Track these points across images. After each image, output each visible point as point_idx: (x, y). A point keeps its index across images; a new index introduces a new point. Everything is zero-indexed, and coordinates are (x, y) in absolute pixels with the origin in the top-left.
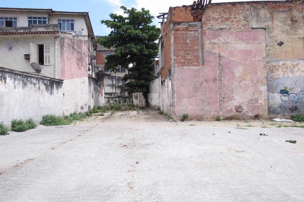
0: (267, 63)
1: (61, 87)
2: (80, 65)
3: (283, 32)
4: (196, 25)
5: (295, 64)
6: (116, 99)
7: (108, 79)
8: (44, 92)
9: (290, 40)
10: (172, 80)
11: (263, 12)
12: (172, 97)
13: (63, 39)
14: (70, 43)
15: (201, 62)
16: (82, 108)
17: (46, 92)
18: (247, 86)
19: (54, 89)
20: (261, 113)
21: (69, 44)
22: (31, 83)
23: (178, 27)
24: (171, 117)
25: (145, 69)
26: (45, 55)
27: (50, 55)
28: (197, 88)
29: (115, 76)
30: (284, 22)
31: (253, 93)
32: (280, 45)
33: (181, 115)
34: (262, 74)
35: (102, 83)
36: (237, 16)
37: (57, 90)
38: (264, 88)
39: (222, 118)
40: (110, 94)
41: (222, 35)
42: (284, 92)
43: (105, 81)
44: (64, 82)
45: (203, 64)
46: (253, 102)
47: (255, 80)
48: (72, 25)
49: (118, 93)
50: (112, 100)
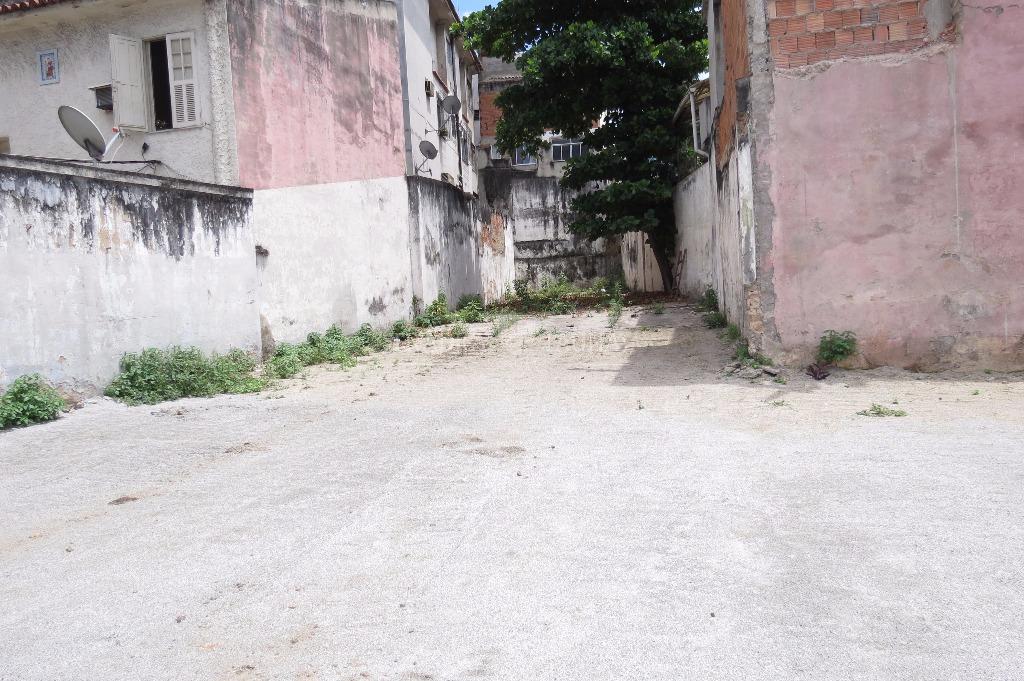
1: (241, 219)
2: (358, 127)
6: (558, 263)
7: (528, 189)
8: (127, 242)
10: (753, 146)
12: (757, 241)
13: (247, 5)
14: (294, 28)
15: (936, 21)
16: (377, 307)
17: (140, 245)
19: (191, 230)
21: (285, 30)
22: (25, 202)
24: (752, 349)
25: (652, 128)
26: (173, 83)
27: (194, 81)
28: (911, 181)
29: (554, 177)
33: (813, 340)
35: (506, 207)
37: (216, 232)
40: (536, 245)
43: (515, 199)
44: (256, 196)
45: (951, 30)
49: (564, 240)
50: (543, 268)
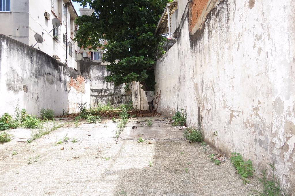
7: (97, 69)
35: (88, 75)
40: (100, 91)
43: (92, 72)
49: (111, 89)
50: (102, 99)
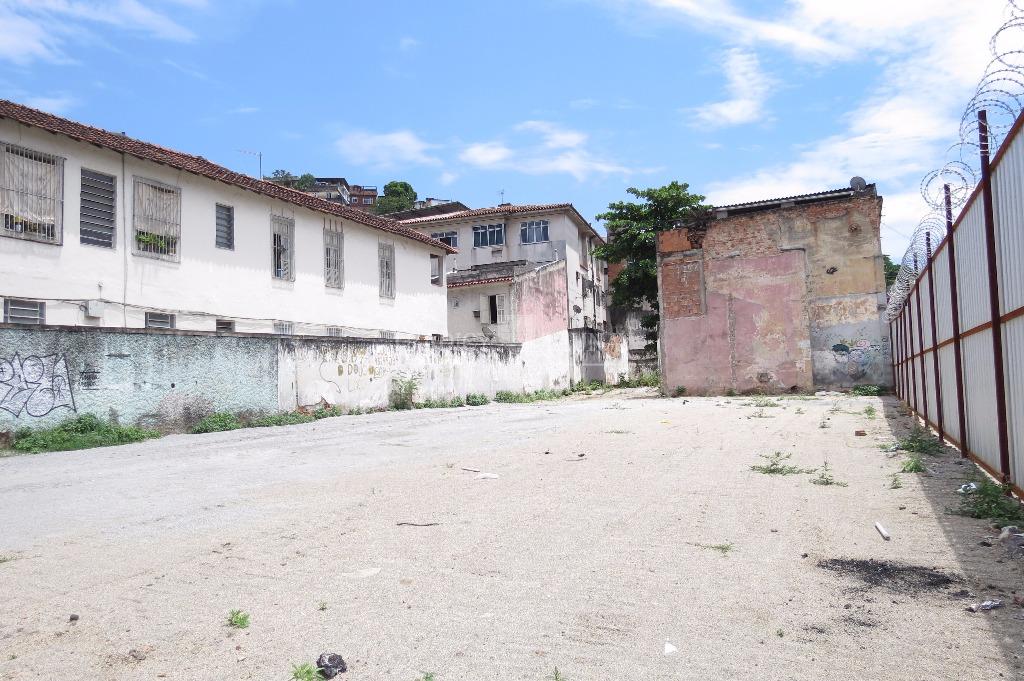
0: (810, 303)
1: (519, 353)
2: (551, 314)
3: (835, 251)
4: (693, 255)
5: (859, 301)
7: (636, 318)
8: (498, 361)
9: (848, 263)
10: (661, 339)
11: (801, 223)
12: (662, 363)
13: (520, 284)
14: (532, 286)
15: (704, 309)
16: (556, 383)
18: (777, 342)
19: (509, 357)
20: (800, 384)
21: (530, 287)
22: (483, 353)
23: (666, 260)
24: (662, 391)
26: (498, 309)
27: (504, 309)
28: (698, 348)
30: (836, 236)
31: (788, 353)
32: (832, 273)
33: (675, 388)
34: (801, 321)
35: (623, 329)
36: (756, 234)
37: (514, 357)
38: (805, 344)
39: (736, 392)
40: (642, 352)
41: (733, 267)
42: (840, 348)
43: (628, 323)
44: (523, 346)
45: (706, 313)
46: (787, 366)
47: (789, 331)
48: (545, 229)
50: (646, 366)
